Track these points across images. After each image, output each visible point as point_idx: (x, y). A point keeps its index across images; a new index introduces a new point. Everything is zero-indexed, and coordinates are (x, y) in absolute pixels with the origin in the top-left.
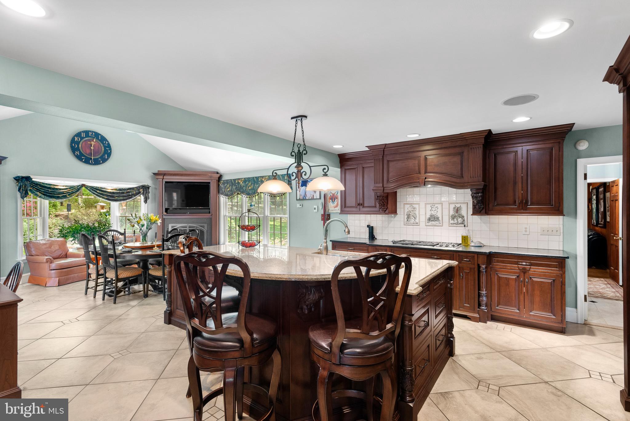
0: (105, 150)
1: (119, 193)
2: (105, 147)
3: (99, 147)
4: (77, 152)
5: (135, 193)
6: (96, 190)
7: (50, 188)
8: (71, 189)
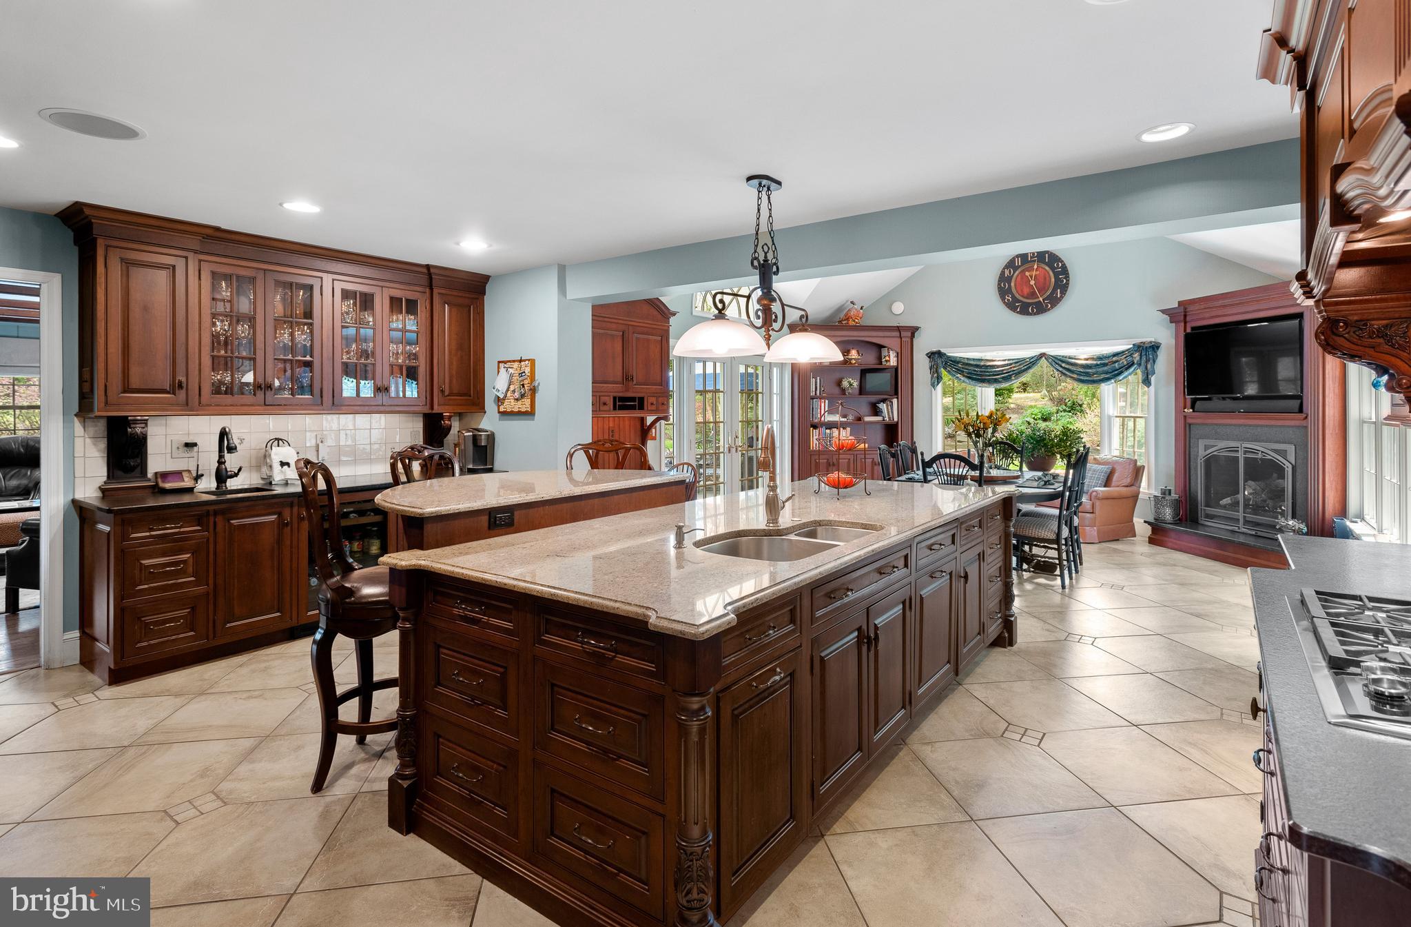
0: (1057, 280)
1: (1097, 365)
2: (1056, 275)
3: (1045, 278)
4: (1008, 296)
5: (1125, 363)
6: (1060, 363)
7: (977, 366)
8: (1018, 364)
